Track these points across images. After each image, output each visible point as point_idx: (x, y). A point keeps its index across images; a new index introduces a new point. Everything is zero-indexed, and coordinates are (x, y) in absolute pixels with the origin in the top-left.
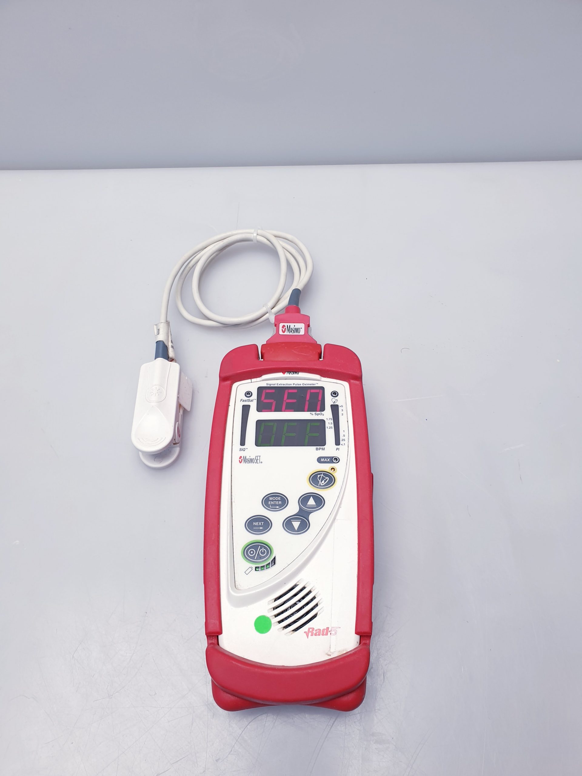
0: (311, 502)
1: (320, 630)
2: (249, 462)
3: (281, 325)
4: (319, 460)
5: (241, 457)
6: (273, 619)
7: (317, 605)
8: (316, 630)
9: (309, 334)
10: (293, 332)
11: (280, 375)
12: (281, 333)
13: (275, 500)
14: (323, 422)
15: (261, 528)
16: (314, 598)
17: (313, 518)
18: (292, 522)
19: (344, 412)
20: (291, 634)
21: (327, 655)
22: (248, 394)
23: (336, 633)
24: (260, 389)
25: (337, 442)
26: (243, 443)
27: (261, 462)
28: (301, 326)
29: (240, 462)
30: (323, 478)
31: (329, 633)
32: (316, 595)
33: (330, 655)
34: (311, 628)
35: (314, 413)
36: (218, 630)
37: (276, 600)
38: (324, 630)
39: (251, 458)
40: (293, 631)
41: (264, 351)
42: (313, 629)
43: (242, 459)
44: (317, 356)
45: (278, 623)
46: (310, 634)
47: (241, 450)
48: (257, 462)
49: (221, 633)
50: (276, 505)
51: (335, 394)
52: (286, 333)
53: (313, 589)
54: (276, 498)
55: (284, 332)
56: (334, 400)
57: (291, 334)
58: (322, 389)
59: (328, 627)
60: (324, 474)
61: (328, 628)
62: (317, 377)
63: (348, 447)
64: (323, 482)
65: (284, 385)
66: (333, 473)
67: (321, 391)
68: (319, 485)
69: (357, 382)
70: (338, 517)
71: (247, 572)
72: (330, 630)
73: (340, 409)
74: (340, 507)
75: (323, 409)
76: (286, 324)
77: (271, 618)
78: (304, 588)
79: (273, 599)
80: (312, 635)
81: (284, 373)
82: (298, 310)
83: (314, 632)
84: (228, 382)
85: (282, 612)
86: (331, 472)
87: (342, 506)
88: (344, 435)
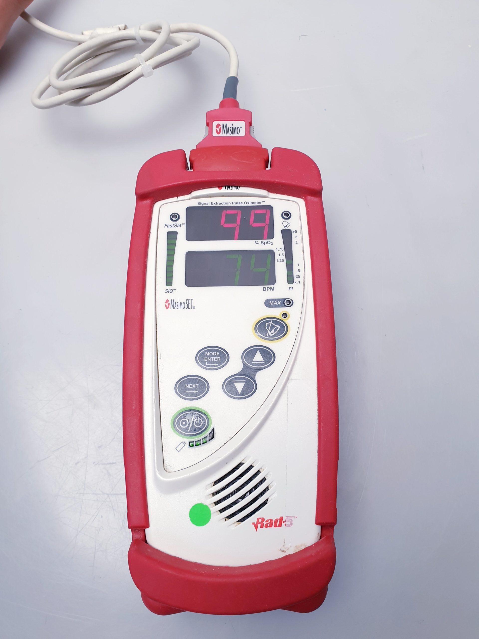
0: (258, 357)
1: (271, 520)
2: (178, 308)
3: (215, 124)
4: (268, 303)
5: (167, 301)
6: (212, 507)
7: (267, 489)
8: (267, 521)
9: (252, 135)
10: (230, 132)
11: (215, 190)
12: (215, 134)
13: (213, 356)
14: (271, 253)
15: (195, 392)
16: (264, 480)
17: (260, 377)
18: (235, 383)
19: (299, 239)
20: (236, 526)
21: (281, 552)
22: (175, 217)
23: (291, 524)
24: (189, 210)
25: (290, 280)
26: (169, 282)
27: (194, 308)
28: (241, 124)
29: (167, 308)
30: (273, 327)
31: (283, 524)
32: (266, 476)
33: (285, 552)
34: (260, 518)
35: (259, 241)
36: (143, 524)
37: (216, 483)
38: (276, 521)
39: (181, 301)
40: (238, 521)
41: (193, 159)
42: (263, 520)
43: (169, 303)
44: (263, 165)
45: (219, 512)
46: (259, 525)
47: (167, 291)
48: (188, 307)
49: (148, 526)
50: (213, 362)
51: (286, 215)
52: (222, 134)
53: (263, 468)
54: (213, 354)
55: (218, 133)
56: (285, 224)
57: (228, 135)
58: (270, 208)
59: (282, 516)
60: (274, 322)
61: (281, 518)
62: (263, 192)
63: (304, 285)
64: (273, 331)
65: (220, 204)
66: (285, 320)
67: (269, 211)
68: (267, 336)
69: (316, 199)
70: (292, 377)
71: (179, 449)
72: (284, 520)
73: (294, 235)
74: (294, 363)
75: (271, 236)
76: (221, 123)
77: (209, 506)
78: (251, 467)
79: (212, 483)
80: (262, 527)
81: (220, 187)
82: (236, 104)
83: (265, 523)
84: (148, 202)
85: (224, 499)
86: (282, 318)
87: (298, 362)
88: (299, 271)
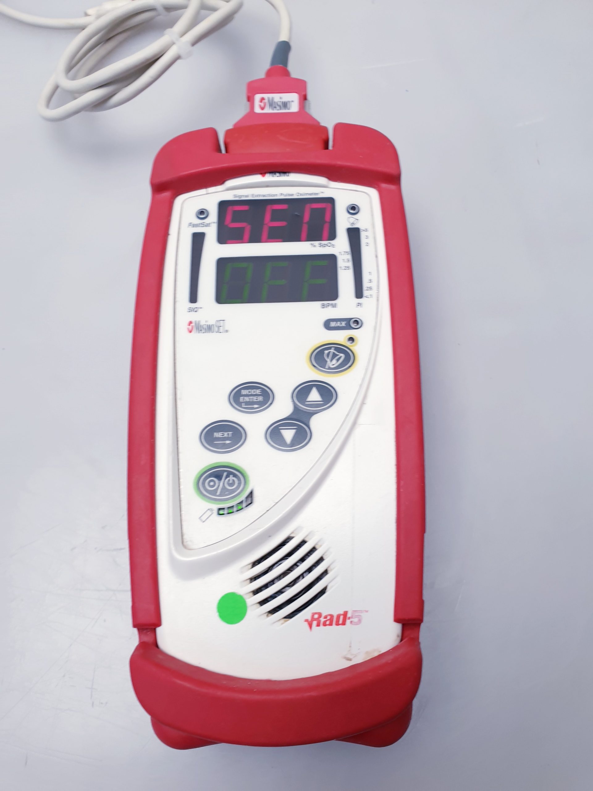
0: (314, 396)
1: (332, 616)
2: (205, 332)
3: (258, 97)
4: (328, 325)
5: (191, 323)
6: (249, 598)
7: (325, 572)
8: (326, 617)
9: (307, 110)
10: (278, 108)
11: (257, 178)
12: (257, 110)
13: (252, 395)
14: (332, 259)
15: (228, 442)
16: (321, 560)
17: (316, 422)
18: (282, 431)
19: (371, 241)
20: (282, 624)
21: (344, 660)
22: (202, 213)
23: (360, 621)
24: (223, 206)
25: (359, 294)
26: (193, 298)
27: (227, 331)
28: (293, 98)
29: (190, 332)
30: (334, 355)
31: (348, 622)
32: (324, 554)
33: (350, 660)
34: (316, 613)
35: (316, 243)
36: (153, 620)
37: (255, 564)
38: (338, 617)
39: (208, 323)
40: (285, 618)
41: (228, 140)
42: (320, 615)
43: (193, 326)
44: (321, 145)
45: (258, 605)
46: (315, 623)
47: (191, 310)
48: (218, 332)
49: (159, 624)
50: (253, 403)
51: (353, 209)
52: (268, 110)
53: (320, 544)
54: (253, 392)
55: (262, 109)
56: (352, 220)
57: (275, 111)
58: (331, 201)
59: (346, 610)
60: (336, 349)
61: (345, 614)
62: (322, 180)
63: (378, 300)
64: (334, 361)
65: (264, 196)
66: (352, 346)
67: (330, 205)
68: (326, 368)
69: (392, 187)
70: (361, 420)
71: (204, 518)
72: (349, 615)
73: (363, 235)
74: (363, 403)
75: (332, 236)
76: (266, 96)
77: (245, 597)
78: (303, 542)
79: (249, 564)
80: (318, 625)
81: (263, 174)
82: (286, 73)
83: (322, 620)
84: (166, 195)
85: (266, 586)
86: (348, 344)
87: (368, 401)
88: (370, 281)
